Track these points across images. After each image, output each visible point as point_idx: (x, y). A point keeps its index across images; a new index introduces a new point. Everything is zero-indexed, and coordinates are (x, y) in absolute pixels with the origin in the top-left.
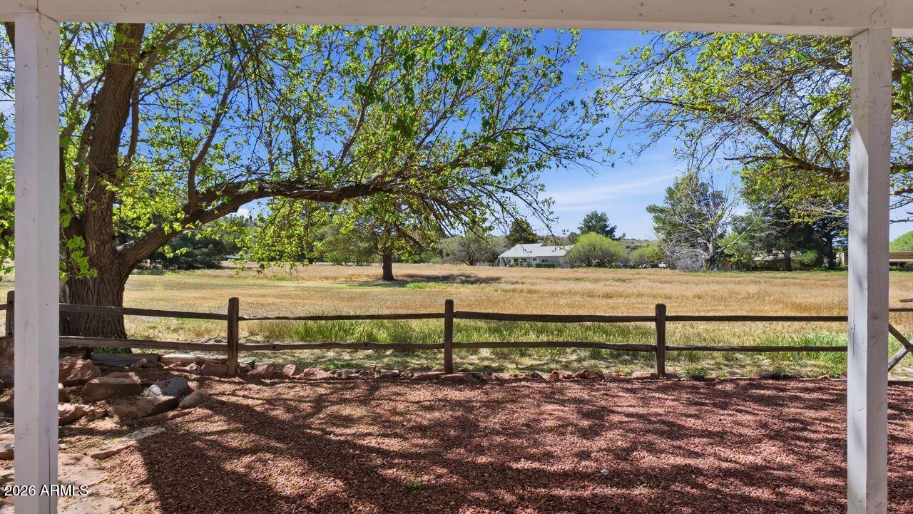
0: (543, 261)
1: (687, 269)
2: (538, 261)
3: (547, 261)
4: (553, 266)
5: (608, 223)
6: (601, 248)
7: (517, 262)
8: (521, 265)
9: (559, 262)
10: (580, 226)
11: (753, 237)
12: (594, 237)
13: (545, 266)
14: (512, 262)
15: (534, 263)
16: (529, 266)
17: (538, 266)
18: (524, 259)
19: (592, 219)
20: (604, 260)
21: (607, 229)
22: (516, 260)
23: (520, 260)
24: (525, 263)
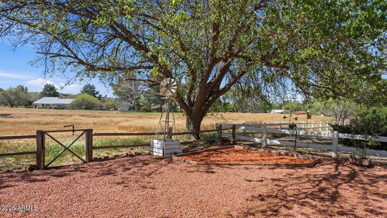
0: (58, 106)
1: (123, 111)
2: (55, 106)
3: (60, 106)
4: (63, 109)
5: (95, 90)
6: (87, 101)
7: (44, 106)
8: (46, 108)
9: (65, 107)
10: (81, 90)
11: (149, 99)
12: (86, 96)
13: (59, 109)
14: (41, 106)
15: (53, 107)
16: (50, 108)
17: (55, 108)
18: (48, 105)
19: (88, 87)
20: (89, 107)
21: (95, 92)
22: (43, 105)
23: (45, 105)
24: (48, 107)
